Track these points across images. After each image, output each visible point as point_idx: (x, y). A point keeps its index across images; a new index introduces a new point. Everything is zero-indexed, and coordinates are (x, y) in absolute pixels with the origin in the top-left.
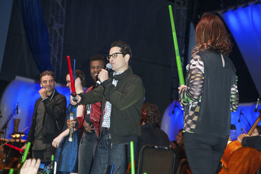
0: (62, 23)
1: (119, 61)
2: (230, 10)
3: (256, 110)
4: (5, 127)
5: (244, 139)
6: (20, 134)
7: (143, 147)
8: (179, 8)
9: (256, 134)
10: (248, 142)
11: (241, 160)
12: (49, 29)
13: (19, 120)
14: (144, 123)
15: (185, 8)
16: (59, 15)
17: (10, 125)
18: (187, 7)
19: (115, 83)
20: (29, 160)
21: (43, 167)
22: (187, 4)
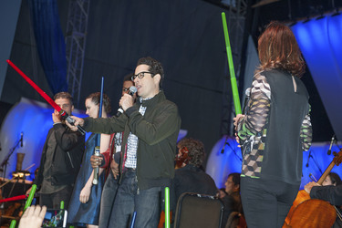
0: (83, 32)
1: (146, 83)
2: (300, 22)
3: (329, 153)
4: (5, 163)
5: (313, 189)
6: (25, 172)
7: (183, 195)
8: (234, 18)
9: (328, 183)
10: (318, 193)
11: (308, 215)
12: (66, 39)
13: (24, 155)
14: (184, 164)
15: (243, 18)
16: (80, 21)
17: (12, 161)
18: (245, 16)
19: (142, 110)
20: (33, 208)
21: (49, 217)
22: (245, 12)
